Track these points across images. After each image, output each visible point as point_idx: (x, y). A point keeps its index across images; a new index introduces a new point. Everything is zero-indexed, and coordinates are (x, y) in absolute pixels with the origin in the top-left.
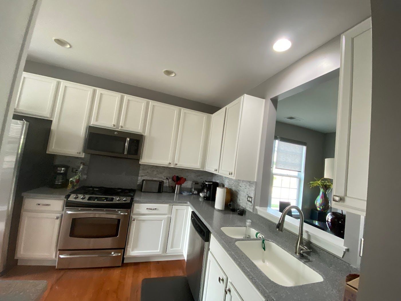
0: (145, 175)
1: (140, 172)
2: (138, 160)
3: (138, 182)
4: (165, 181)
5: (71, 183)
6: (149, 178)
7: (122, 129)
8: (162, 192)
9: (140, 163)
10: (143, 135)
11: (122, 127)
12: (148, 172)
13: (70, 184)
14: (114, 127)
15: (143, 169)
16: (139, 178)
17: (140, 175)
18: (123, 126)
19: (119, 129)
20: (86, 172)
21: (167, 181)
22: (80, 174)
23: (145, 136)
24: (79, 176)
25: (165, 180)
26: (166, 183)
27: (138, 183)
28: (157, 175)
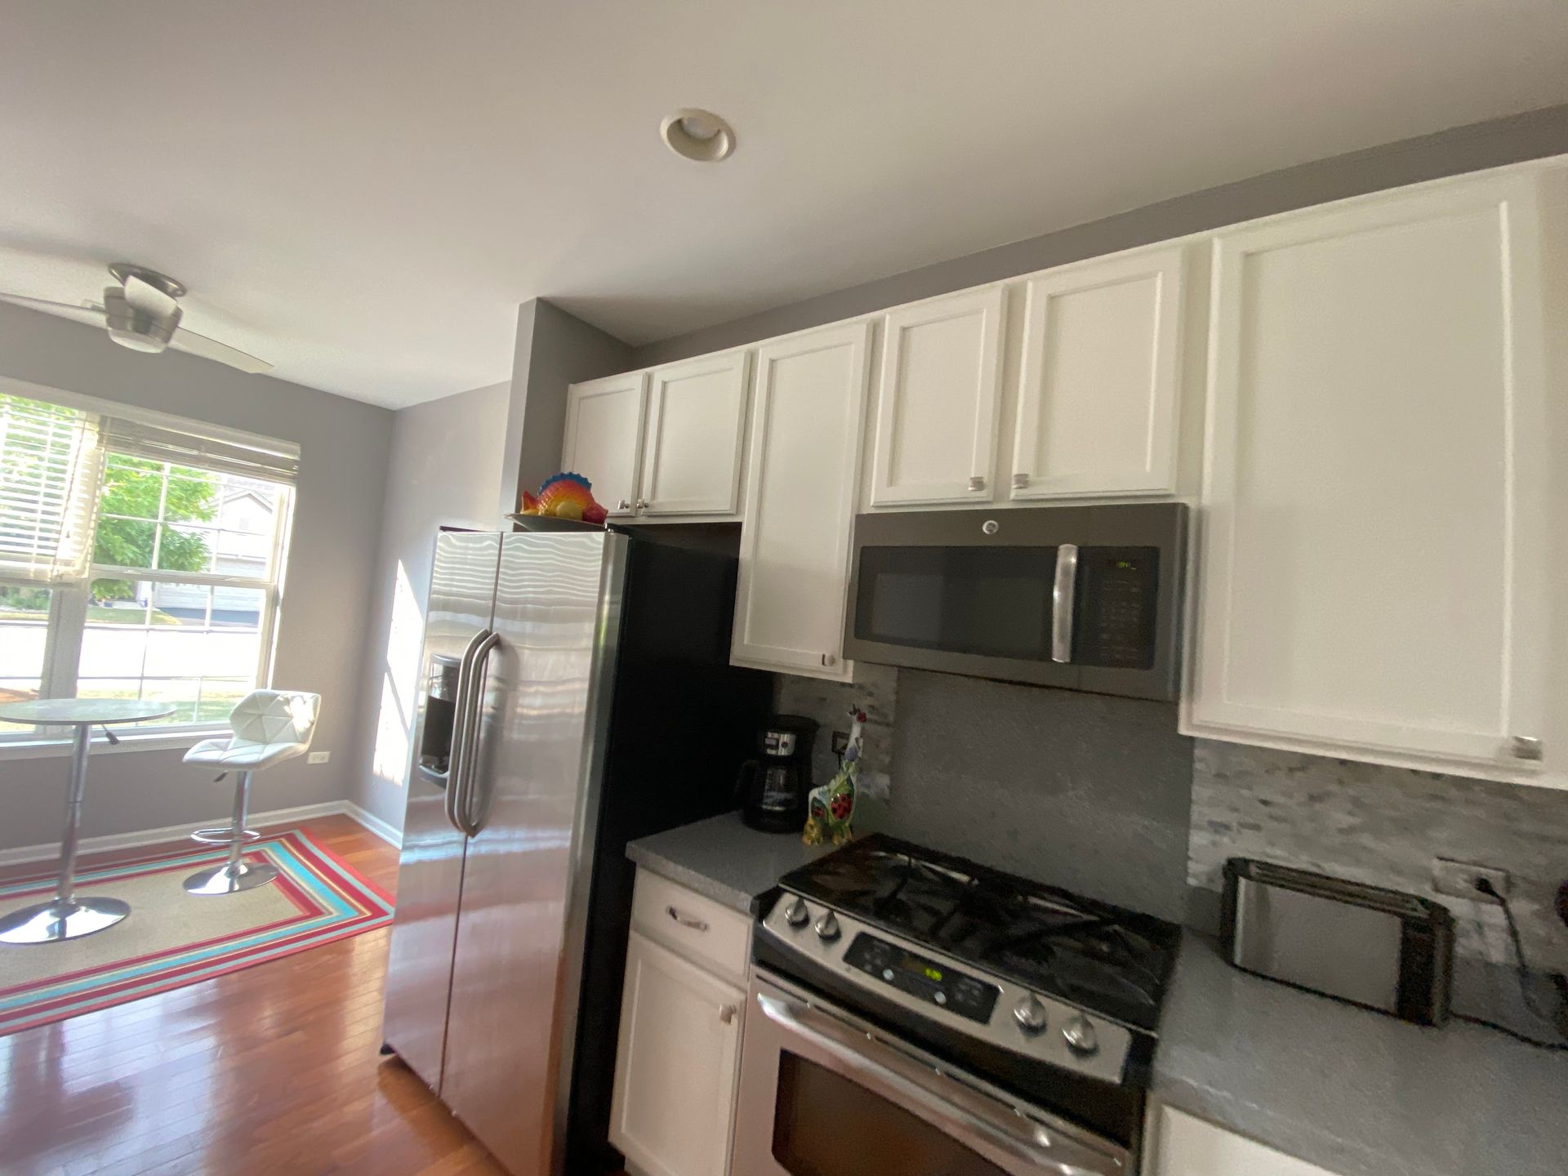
0: (1243, 825)
1: (1200, 792)
2: (1169, 708)
3: (1193, 867)
4: (1458, 907)
5: (816, 814)
6: (1281, 856)
7: (1027, 493)
8: (1448, 1014)
9: (1183, 730)
10: (1185, 508)
11: (1023, 481)
12: (1265, 803)
13: (811, 821)
14: (982, 495)
15: (1220, 776)
16: (1198, 839)
17: (1200, 812)
18: (1032, 477)
19: (1013, 497)
20: (887, 759)
21: (1493, 914)
22: (851, 770)
23: (1200, 513)
24: (849, 780)
25: (1458, 894)
26: (1479, 927)
27: (1195, 876)
28: (1366, 840)
